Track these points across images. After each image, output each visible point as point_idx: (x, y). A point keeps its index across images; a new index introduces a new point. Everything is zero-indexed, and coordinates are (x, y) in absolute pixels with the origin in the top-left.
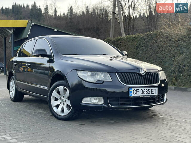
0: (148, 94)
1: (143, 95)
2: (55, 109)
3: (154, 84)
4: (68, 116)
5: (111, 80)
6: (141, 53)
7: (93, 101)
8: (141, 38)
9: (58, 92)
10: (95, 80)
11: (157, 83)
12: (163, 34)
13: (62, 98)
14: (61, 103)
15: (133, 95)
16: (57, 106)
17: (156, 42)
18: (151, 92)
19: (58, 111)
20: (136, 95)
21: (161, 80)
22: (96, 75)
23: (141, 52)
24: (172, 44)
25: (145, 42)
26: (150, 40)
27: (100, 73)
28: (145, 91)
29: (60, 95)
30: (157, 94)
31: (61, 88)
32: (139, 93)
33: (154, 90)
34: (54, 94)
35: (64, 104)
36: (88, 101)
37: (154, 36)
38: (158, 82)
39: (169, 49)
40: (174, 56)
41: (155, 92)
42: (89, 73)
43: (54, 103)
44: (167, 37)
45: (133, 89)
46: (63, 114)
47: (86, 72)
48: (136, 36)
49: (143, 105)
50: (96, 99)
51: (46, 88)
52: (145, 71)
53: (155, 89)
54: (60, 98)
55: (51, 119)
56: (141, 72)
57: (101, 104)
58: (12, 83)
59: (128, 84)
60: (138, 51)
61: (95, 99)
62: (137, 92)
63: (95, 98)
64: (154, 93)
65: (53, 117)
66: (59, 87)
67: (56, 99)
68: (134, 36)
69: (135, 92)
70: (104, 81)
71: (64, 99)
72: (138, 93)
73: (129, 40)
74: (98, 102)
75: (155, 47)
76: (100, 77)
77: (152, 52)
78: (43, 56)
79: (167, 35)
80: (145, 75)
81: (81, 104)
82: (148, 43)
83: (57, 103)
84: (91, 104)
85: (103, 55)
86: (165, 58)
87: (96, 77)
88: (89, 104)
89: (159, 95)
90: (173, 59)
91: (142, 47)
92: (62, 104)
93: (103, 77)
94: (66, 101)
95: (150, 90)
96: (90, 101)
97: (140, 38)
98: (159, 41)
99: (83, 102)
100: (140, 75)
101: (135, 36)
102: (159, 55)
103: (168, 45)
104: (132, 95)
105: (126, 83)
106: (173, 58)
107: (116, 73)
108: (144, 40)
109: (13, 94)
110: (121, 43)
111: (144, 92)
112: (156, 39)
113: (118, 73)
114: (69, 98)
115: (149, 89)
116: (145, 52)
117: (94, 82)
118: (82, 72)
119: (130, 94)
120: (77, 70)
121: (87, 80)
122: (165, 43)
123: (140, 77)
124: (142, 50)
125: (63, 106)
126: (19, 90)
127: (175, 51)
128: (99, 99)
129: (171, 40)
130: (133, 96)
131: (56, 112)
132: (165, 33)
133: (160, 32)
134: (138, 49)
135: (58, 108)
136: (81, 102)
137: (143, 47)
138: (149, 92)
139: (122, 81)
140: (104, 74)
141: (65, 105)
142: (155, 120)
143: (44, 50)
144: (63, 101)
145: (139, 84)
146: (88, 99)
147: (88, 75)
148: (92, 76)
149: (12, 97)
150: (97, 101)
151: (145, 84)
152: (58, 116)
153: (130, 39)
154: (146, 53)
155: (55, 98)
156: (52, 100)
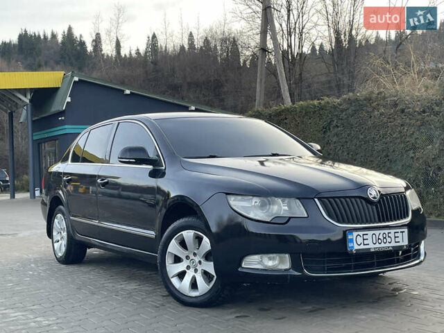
0: (388, 245)
1: (377, 245)
2: (175, 281)
3: (399, 220)
4: (207, 296)
5: (306, 216)
6: (335, 143)
7: (266, 264)
8: (335, 107)
9: (183, 244)
10: (270, 216)
11: (405, 218)
12: (384, 98)
13: (192, 257)
14: (188, 267)
15: (356, 247)
16: (181, 275)
17: (371, 117)
18: (393, 238)
19: (183, 286)
20: (362, 247)
21: (412, 211)
22: (270, 204)
23: (335, 139)
24: (408, 121)
25: (343, 115)
26: (355, 111)
27: (280, 200)
28: (381, 237)
29: (187, 249)
30: (407, 243)
31: (188, 235)
32: (369, 241)
33: (399, 235)
34: (173, 247)
35: (196, 271)
36: (254, 262)
37: (365, 102)
38: (408, 216)
39: (400, 132)
40: (414, 148)
41: (402, 239)
42: (256, 201)
43: (173, 269)
44: (396, 105)
45: (355, 234)
46: (194, 294)
47: (246, 198)
48: (323, 102)
49: (377, 269)
50: (273, 259)
51: (151, 234)
52: (380, 192)
53: (402, 232)
54: (187, 257)
55: (168, 305)
56: (371, 194)
57: (286, 270)
58: (59, 222)
59: (344, 222)
60: (329, 136)
61: (270, 259)
62: (364, 239)
63: (271, 255)
64: (401, 241)
65: (171, 299)
66: (183, 232)
67: (177, 260)
68: (316, 102)
69: (360, 240)
70: (290, 218)
71: (197, 259)
72: (366, 242)
73: (306, 112)
74: (279, 264)
75: (369, 129)
76: (281, 208)
77: (360, 139)
78: (139, 161)
79: (396, 99)
80: (379, 201)
81: (239, 270)
82: (352, 120)
83: (181, 267)
84: (262, 270)
85: (274, 155)
86: (394, 151)
87: (269, 208)
88: (258, 269)
89: (409, 246)
90: (413, 155)
91: (338, 127)
92: (192, 270)
93: (286, 208)
94: (200, 262)
95: (392, 235)
96: (261, 262)
97: (331, 107)
98: (376, 113)
99: (243, 266)
100: (368, 201)
101: (320, 103)
102: (379, 146)
103: (399, 121)
104: (353, 247)
105: (338, 222)
106: (412, 151)
107: (316, 200)
108: (342, 111)
109: (61, 246)
110: (286, 119)
111: (379, 239)
112: (370, 110)
113: (319, 199)
114: (207, 257)
115: (389, 233)
116: (344, 140)
117: (268, 220)
118: (240, 197)
119: (350, 245)
120: (227, 194)
121: (251, 216)
122: (390, 118)
123: (369, 206)
124: (337, 135)
125: (194, 274)
126: (77, 238)
127: (415, 135)
128: (280, 258)
129: (406, 111)
130: (356, 250)
131: (177, 288)
132: (391, 96)
133: (378, 94)
134: (328, 134)
135: (183, 279)
136: (240, 266)
137: (339, 129)
138: (389, 240)
139: (329, 216)
140: (287, 200)
141: (199, 271)
142: (403, 301)
143: (142, 150)
144: (193, 262)
145: (367, 222)
146: (256, 258)
147: (253, 204)
148: (263, 206)
149: (60, 255)
150: (277, 262)
151: (380, 222)
152: (184, 298)
153: (308, 110)
154: (347, 142)
155: (176, 256)
156: (169, 260)
